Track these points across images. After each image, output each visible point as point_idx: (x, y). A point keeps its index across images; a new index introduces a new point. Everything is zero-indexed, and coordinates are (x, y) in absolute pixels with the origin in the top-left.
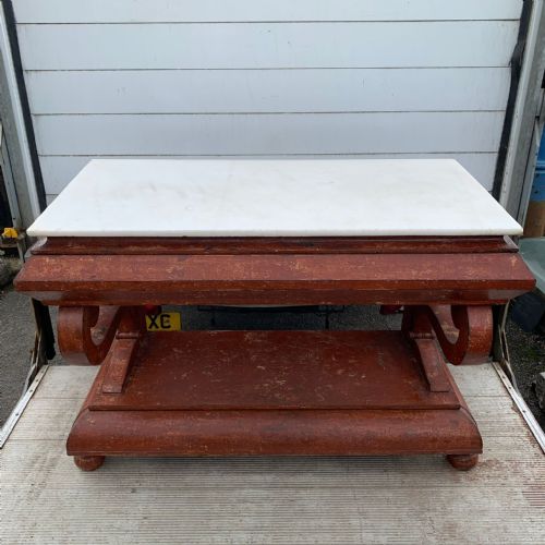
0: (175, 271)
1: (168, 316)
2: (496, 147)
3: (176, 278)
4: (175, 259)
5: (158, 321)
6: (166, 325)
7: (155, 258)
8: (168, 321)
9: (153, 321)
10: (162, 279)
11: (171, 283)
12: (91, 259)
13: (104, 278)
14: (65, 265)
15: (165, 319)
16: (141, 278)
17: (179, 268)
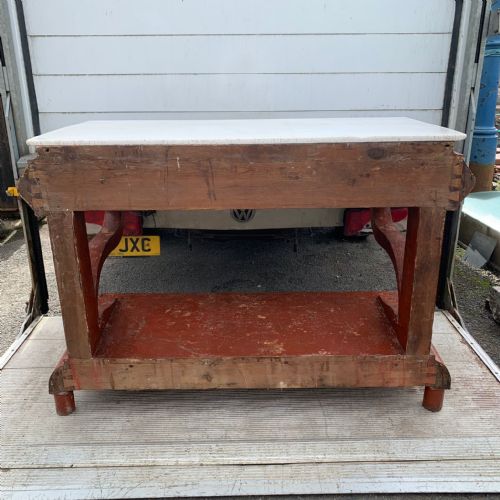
1: (149, 240)
2: (444, 67)
5: (139, 245)
6: (147, 248)
8: (148, 245)
9: (135, 244)
15: (146, 242)
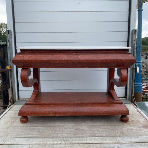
0: (50, 58)
3: (51, 59)
4: (51, 55)
7: (46, 55)
10: (47, 59)
11: (49, 60)
12: (31, 55)
13: (33, 59)
14: (24, 56)
16: (42, 59)
17: (51, 57)
